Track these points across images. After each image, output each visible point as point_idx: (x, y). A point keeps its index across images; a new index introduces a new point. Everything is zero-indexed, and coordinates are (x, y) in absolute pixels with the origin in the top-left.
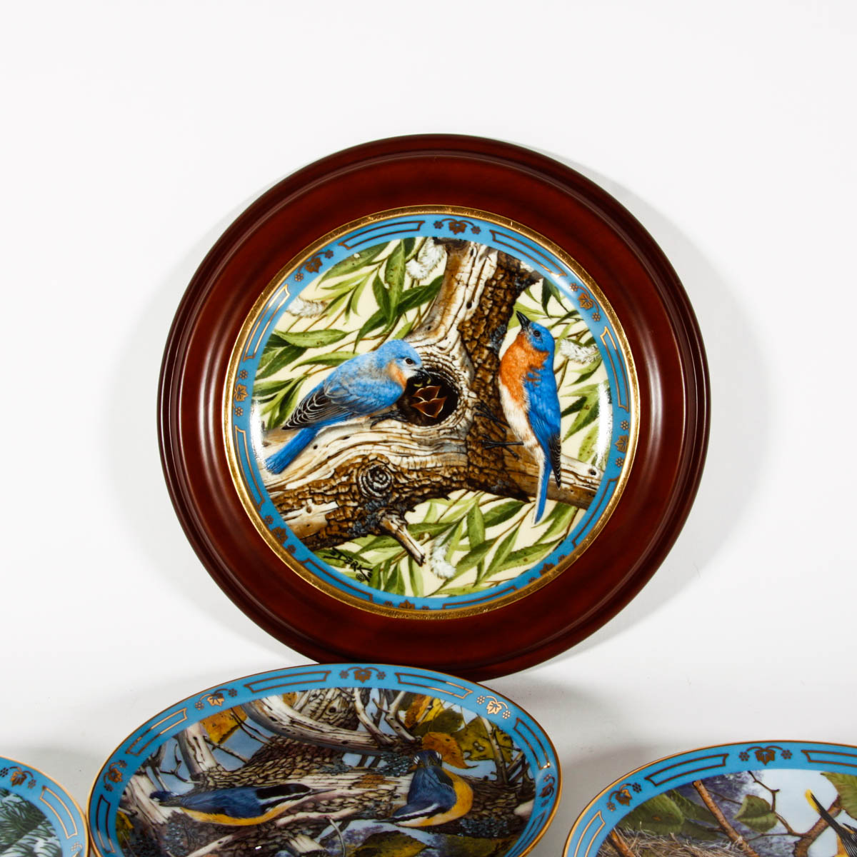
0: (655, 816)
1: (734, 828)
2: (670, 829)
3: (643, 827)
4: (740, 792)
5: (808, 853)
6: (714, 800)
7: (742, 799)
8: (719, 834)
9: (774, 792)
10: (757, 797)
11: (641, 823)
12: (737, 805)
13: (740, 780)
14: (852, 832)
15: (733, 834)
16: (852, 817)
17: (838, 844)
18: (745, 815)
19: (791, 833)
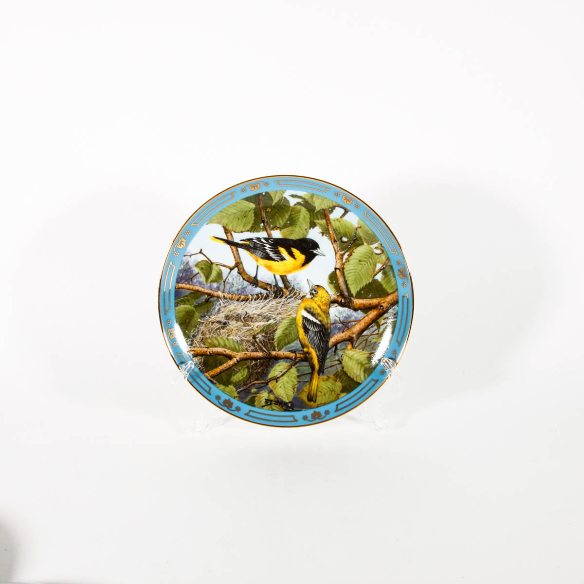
0: (185, 321)
1: (211, 290)
2: (195, 319)
3: (190, 331)
4: (191, 268)
5: (248, 273)
6: (189, 284)
7: (196, 270)
8: (212, 299)
9: (201, 252)
10: (199, 262)
11: (187, 331)
12: (198, 275)
13: (185, 263)
14: (248, 243)
15: (216, 294)
16: (239, 233)
17: (252, 256)
18: (207, 278)
19: (231, 269)
